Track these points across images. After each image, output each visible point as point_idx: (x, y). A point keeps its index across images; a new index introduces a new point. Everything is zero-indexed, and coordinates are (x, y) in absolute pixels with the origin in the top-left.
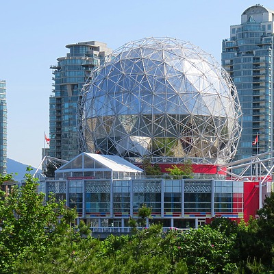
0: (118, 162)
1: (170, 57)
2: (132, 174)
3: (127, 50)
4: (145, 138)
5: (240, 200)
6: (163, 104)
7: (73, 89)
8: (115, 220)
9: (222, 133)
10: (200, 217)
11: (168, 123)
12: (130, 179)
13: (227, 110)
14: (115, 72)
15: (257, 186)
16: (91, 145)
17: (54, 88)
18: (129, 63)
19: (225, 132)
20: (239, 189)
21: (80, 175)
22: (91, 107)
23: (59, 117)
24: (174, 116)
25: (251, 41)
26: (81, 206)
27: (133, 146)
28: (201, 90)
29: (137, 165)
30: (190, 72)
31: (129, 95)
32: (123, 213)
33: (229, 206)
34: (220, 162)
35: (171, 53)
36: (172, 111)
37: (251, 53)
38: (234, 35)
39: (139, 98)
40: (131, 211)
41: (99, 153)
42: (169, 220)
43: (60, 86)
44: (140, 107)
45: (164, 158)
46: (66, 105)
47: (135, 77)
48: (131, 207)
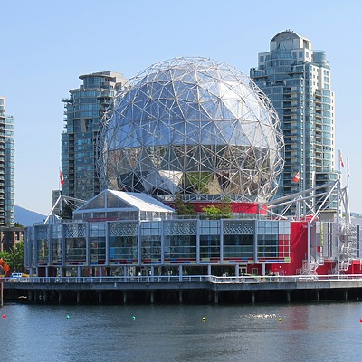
0: (146, 200)
1: (204, 79)
2: (163, 213)
3: (154, 72)
4: (176, 172)
5: (286, 242)
6: (196, 133)
7: (87, 123)
8: (143, 267)
9: (263, 166)
10: (241, 264)
11: (203, 156)
12: (160, 219)
13: (269, 139)
14: (140, 96)
15: (304, 227)
16: (114, 181)
17: (66, 123)
18: (157, 86)
19: (266, 164)
20: (285, 230)
21: (102, 216)
22: (114, 138)
23: (72, 155)
24: (209, 147)
25: (281, 70)
26: (103, 252)
27: (162, 181)
28: (240, 116)
29: (167, 203)
30: (226, 96)
31: (158, 123)
32: (153, 260)
33: (274, 250)
34: (260, 200)
35: (205, 74)
36: (207, 141)
37: (281, 83)
38: (263, 64)
39: (169, 126)
40: (162, 256)
41: (124, 190)
42: (206, 268)
43: (73, 121)
44: (170, 136)
45: (198, 196)
46: (80, 142)
47: (164, 102)
48: (162, 252)
